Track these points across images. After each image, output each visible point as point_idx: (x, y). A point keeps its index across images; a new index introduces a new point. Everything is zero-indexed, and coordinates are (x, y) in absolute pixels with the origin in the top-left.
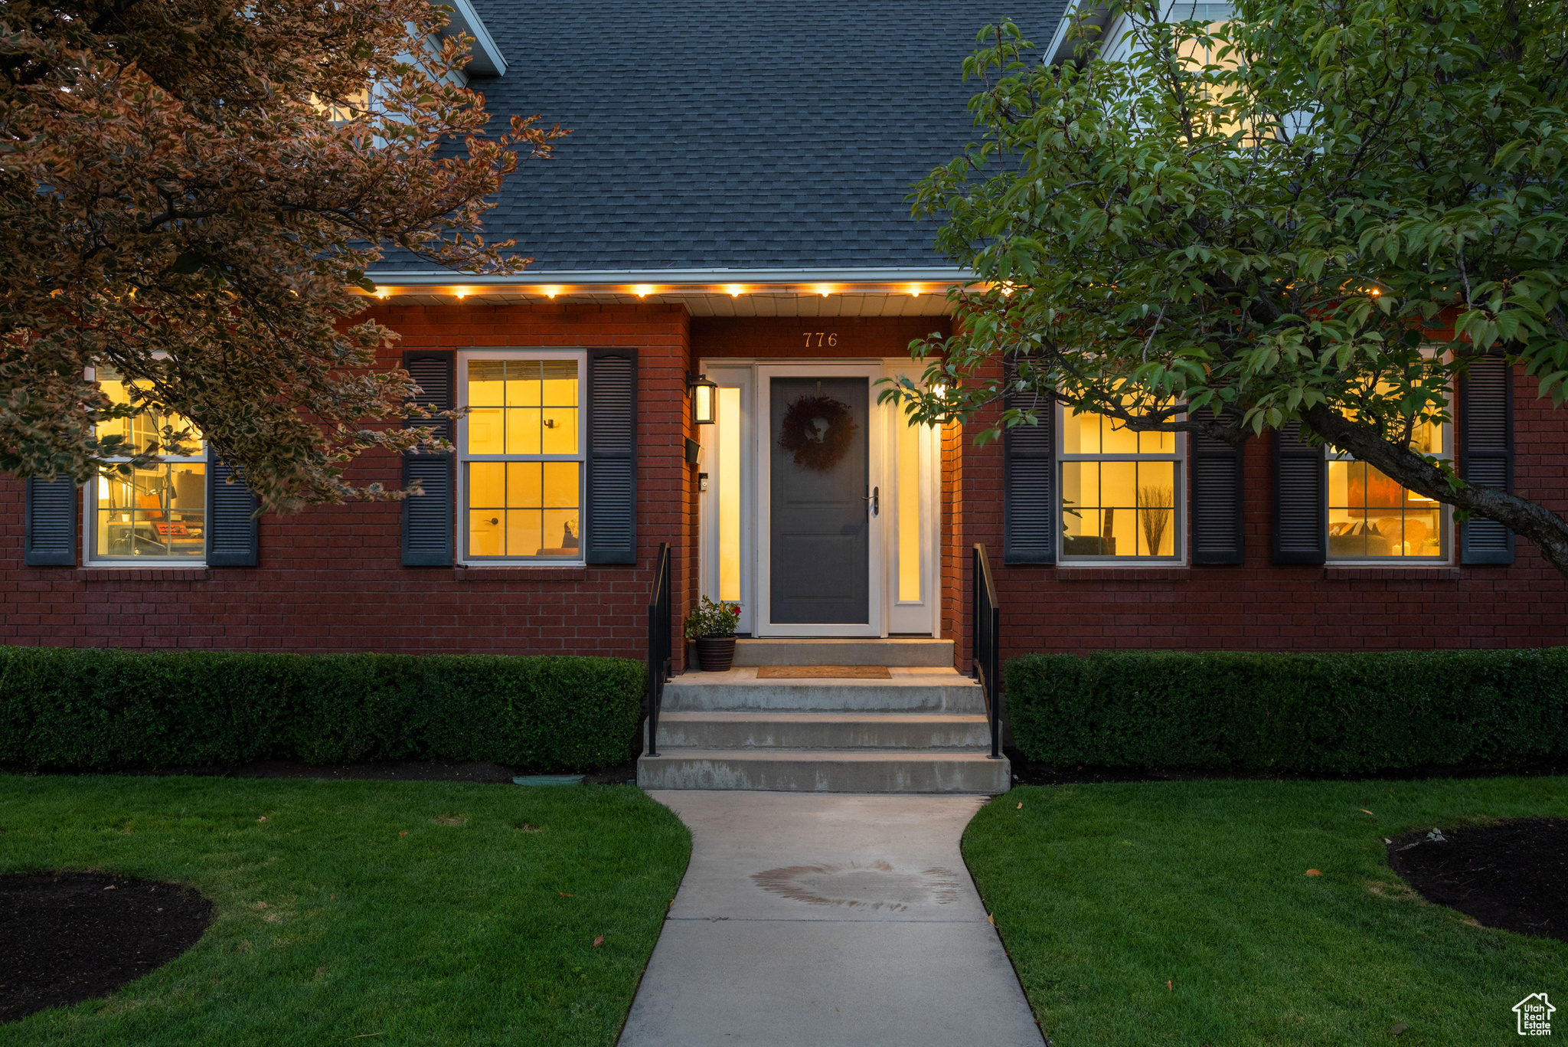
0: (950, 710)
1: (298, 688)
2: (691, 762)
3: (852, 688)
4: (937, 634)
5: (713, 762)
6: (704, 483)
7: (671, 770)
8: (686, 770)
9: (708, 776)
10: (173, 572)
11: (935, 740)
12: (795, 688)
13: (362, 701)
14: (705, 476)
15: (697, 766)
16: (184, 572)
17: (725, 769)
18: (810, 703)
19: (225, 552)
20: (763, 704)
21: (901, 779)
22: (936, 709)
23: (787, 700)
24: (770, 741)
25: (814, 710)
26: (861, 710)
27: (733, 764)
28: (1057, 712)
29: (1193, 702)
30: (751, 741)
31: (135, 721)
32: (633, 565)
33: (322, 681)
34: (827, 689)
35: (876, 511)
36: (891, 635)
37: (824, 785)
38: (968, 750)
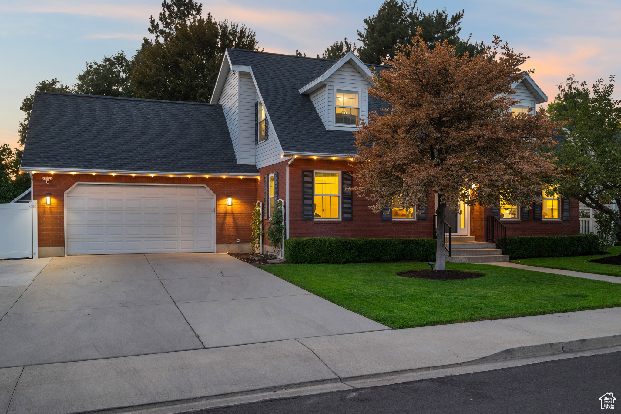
0: (489, 248)
1: (384, 245)
4: (469, 235)
5: (462, 257)
7: (455, 259)
8: (458, 259)
9: (461, 260)
11: (492, 253)
12: (464, 244)
15: (459, 258)
16: (338, 221)
17: (464, 258)
18: (466, 247)
19: (346, 217)
20: (458, 248)
21: (492, 260)
22: (487, 248)
23: (462, 247)
24: (465, 254)
25: (467, 249)
26: (475, 248)
30: (462, 254)
31: (353, 252)
32: (426, 220)
33: (388, 244)
35: (459, 209)
36: (461, 235)
38: (499, 254)
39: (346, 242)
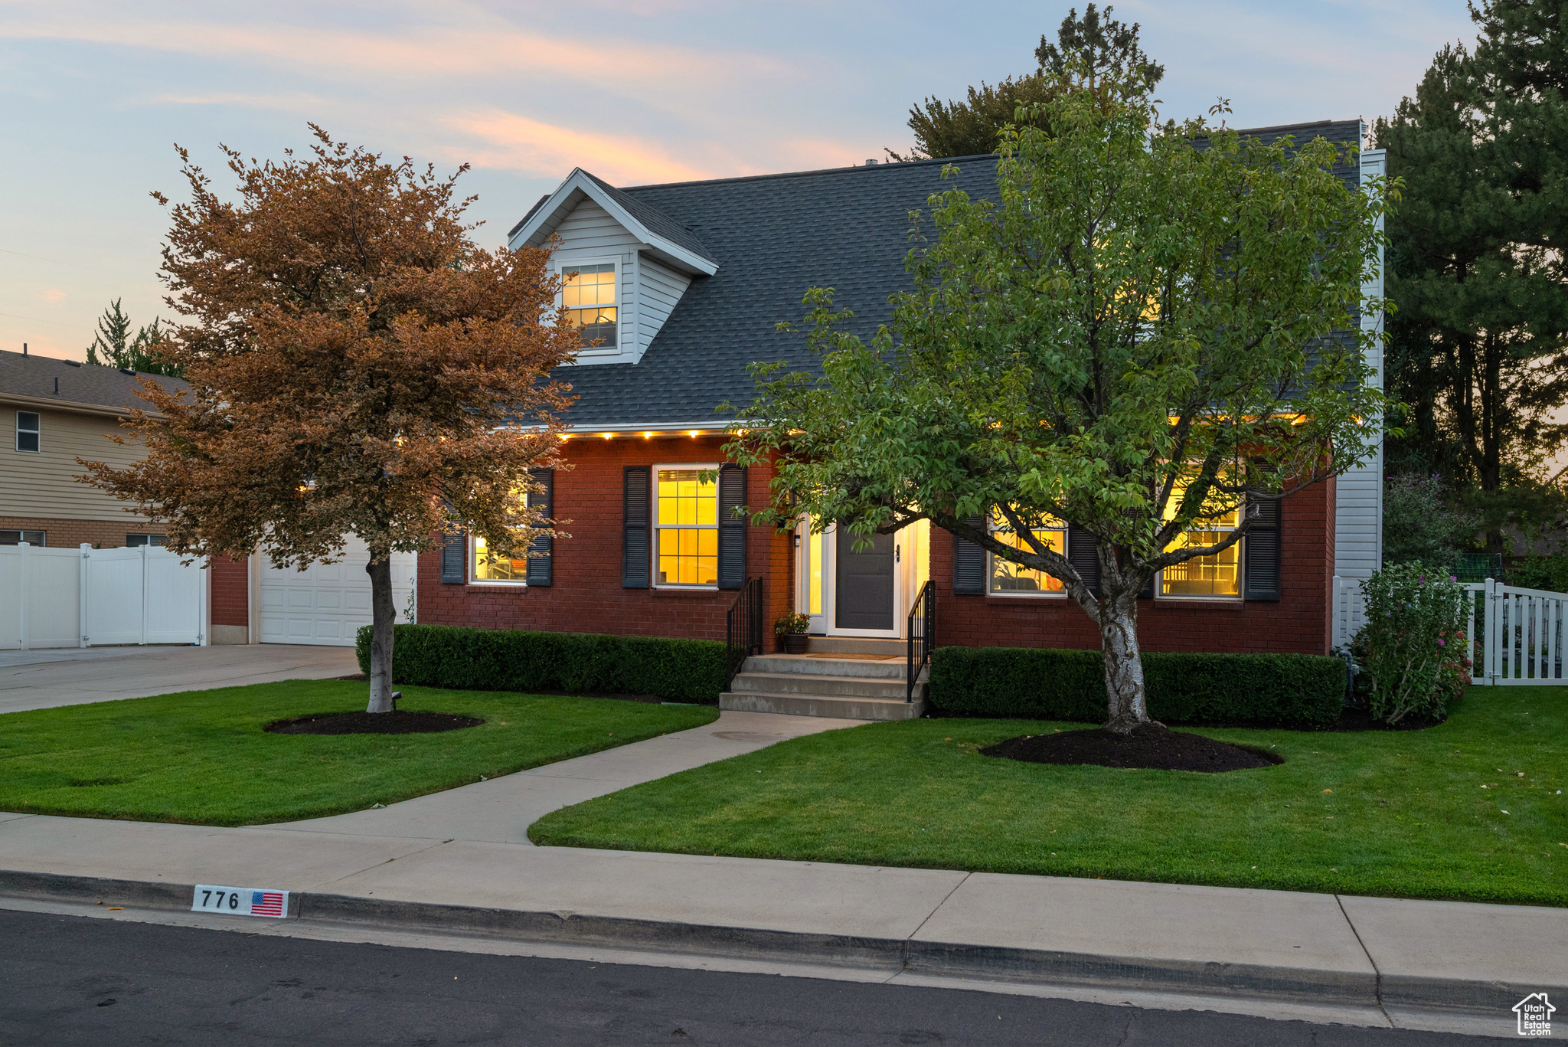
2: (746, 696)
3: (849, 663)
5: (759, 697)
6: (798, 541)
7: (736, 701)
8: (744, 701)
9: (755, 705)
10: (510, 588)
11: (885, 693)
12: (818, 662)
13: (590, 659)
14: (799, 537)
15: (749, 699)
16: (515, 588)
17: (765, 702)
19: (534, 579)
20: (801, 671)
21: (855, 711)
22: (896, 677)
23: (814, 669)
24: (795, 689)
25: (828, 675)
26: (855, 676)
27: (767, 699)
28: (949, 679)
29: (1021, 675)
30: (785, 689)
31: (485, 664)
32: (741, 590)
33: (571, 647)
34: (836, 663)
35: (898, 560)
37: (814, 713)
38: (899, 699)
39: (466, 638)
